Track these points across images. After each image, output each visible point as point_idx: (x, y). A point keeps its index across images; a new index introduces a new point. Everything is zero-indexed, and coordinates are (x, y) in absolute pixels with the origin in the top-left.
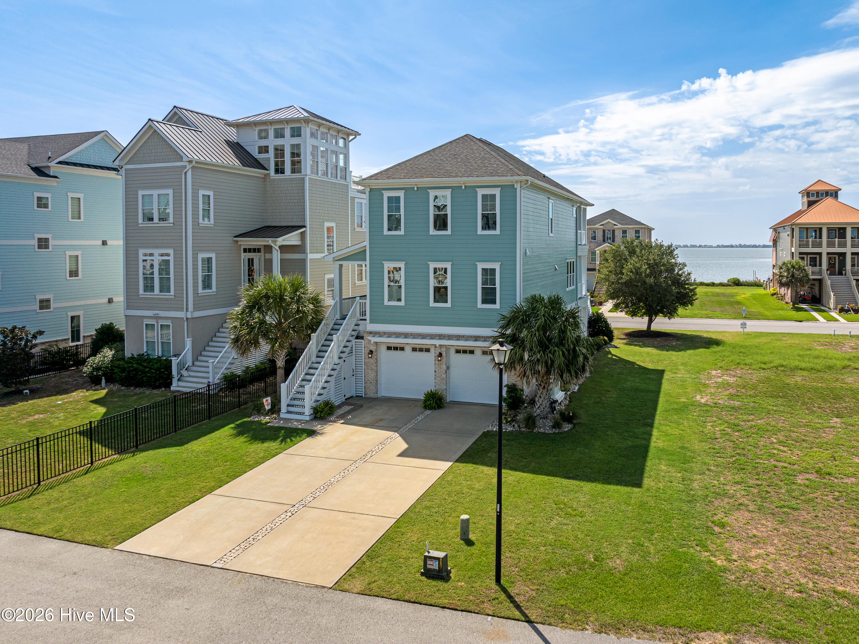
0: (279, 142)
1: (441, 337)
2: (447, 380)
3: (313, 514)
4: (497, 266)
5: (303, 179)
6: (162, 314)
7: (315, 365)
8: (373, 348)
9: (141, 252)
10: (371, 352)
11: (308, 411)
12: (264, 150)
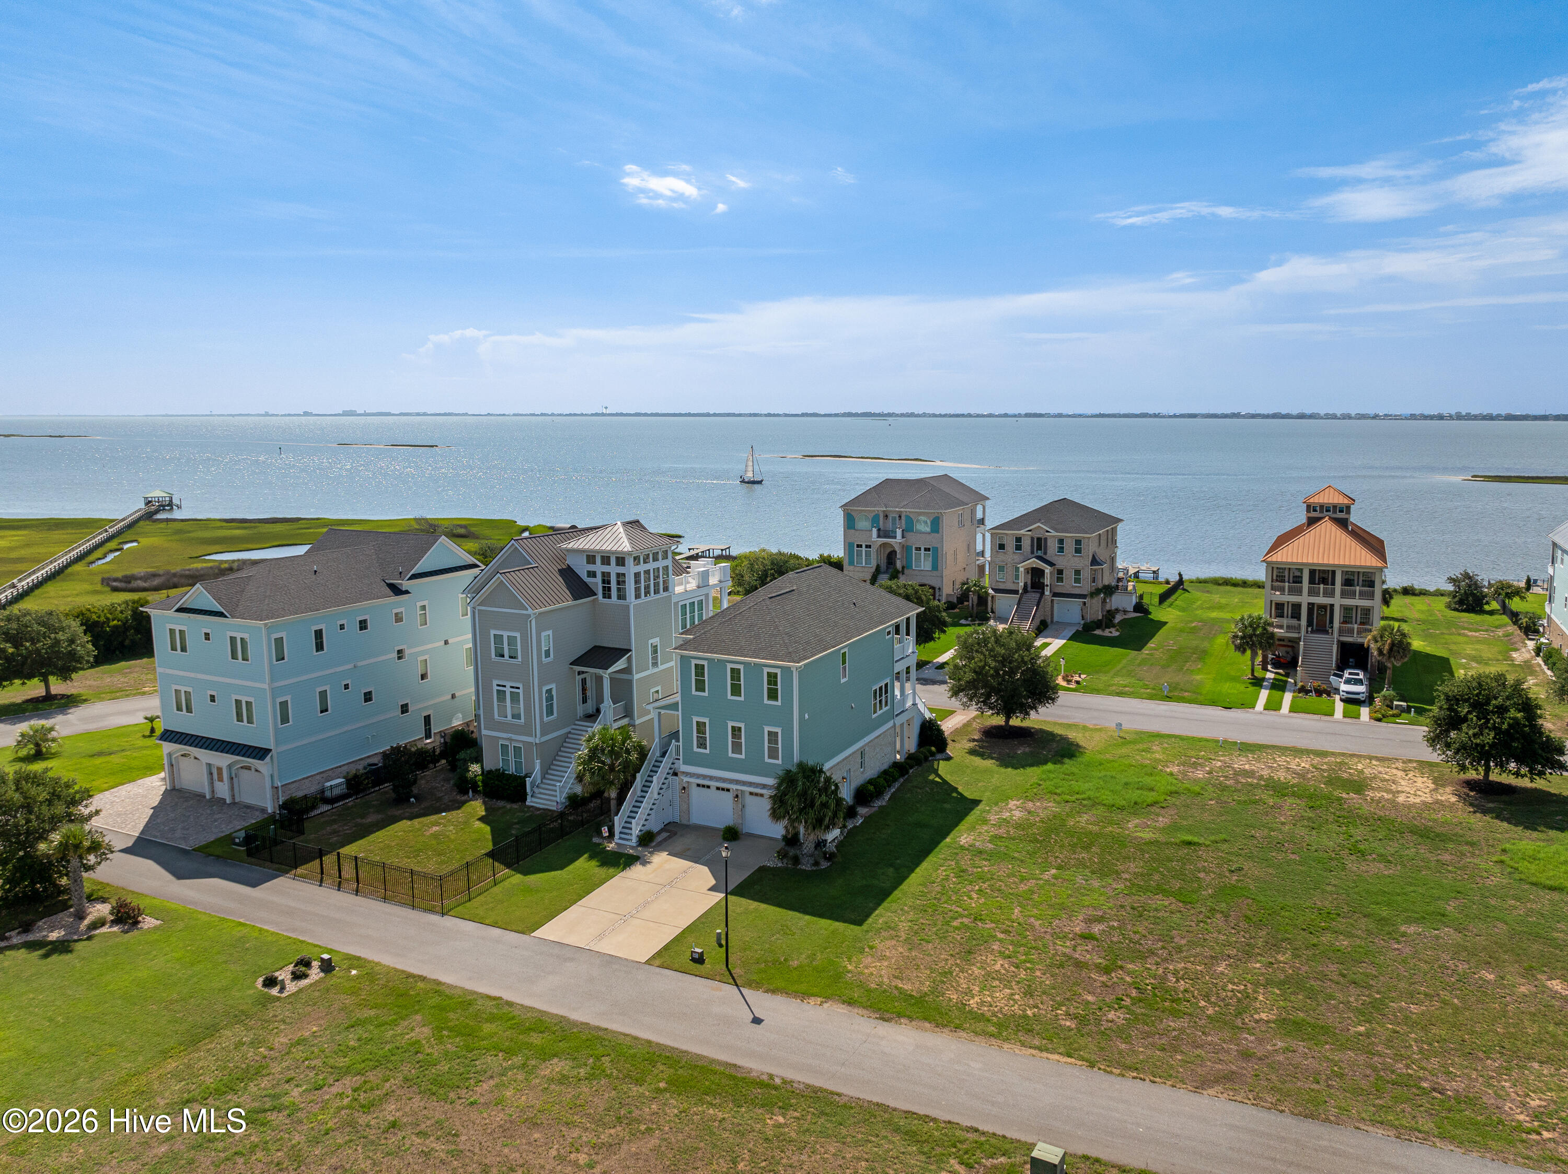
0: (606, 569)
1: (737, 782)
2: (742, 816)
3: (636, 922)
4: (779, 730)
5: (628, 607)
6: (514, 737)
7: (641, 799)
8: (685, 785)
9: (495, 682)
10: (684, 788)
11: (634, 840)
12: (592, 574)
